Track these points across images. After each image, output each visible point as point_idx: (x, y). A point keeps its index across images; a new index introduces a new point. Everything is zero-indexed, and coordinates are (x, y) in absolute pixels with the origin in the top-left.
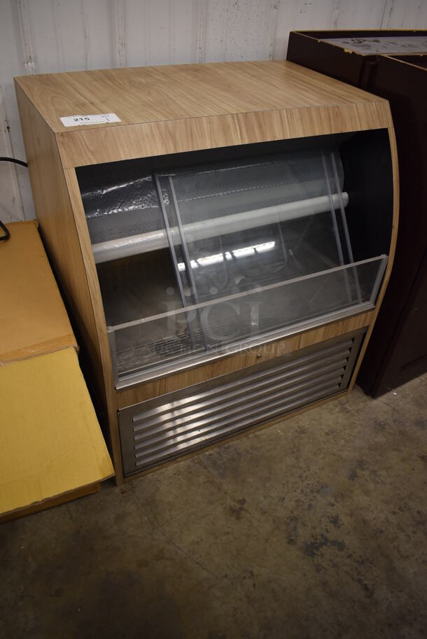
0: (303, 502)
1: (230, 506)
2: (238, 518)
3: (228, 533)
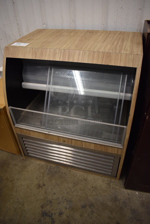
0: (59, 200)
1: (40, 184)
2: (38, 188)
3: (31, 190)
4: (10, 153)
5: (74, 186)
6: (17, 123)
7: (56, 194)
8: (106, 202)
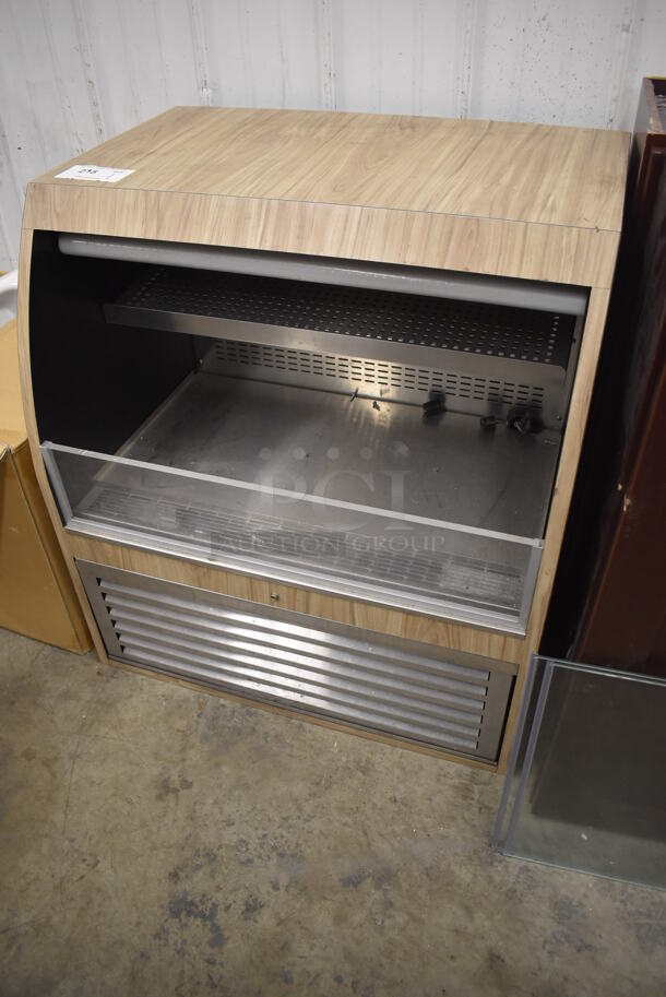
1: (169, 778)
2: (160, 797)
3: (130, 802)
4: (46, 644)
5: (313, 795)
6: (76, 515)
7: (233, 824)
8: (449, 865)
